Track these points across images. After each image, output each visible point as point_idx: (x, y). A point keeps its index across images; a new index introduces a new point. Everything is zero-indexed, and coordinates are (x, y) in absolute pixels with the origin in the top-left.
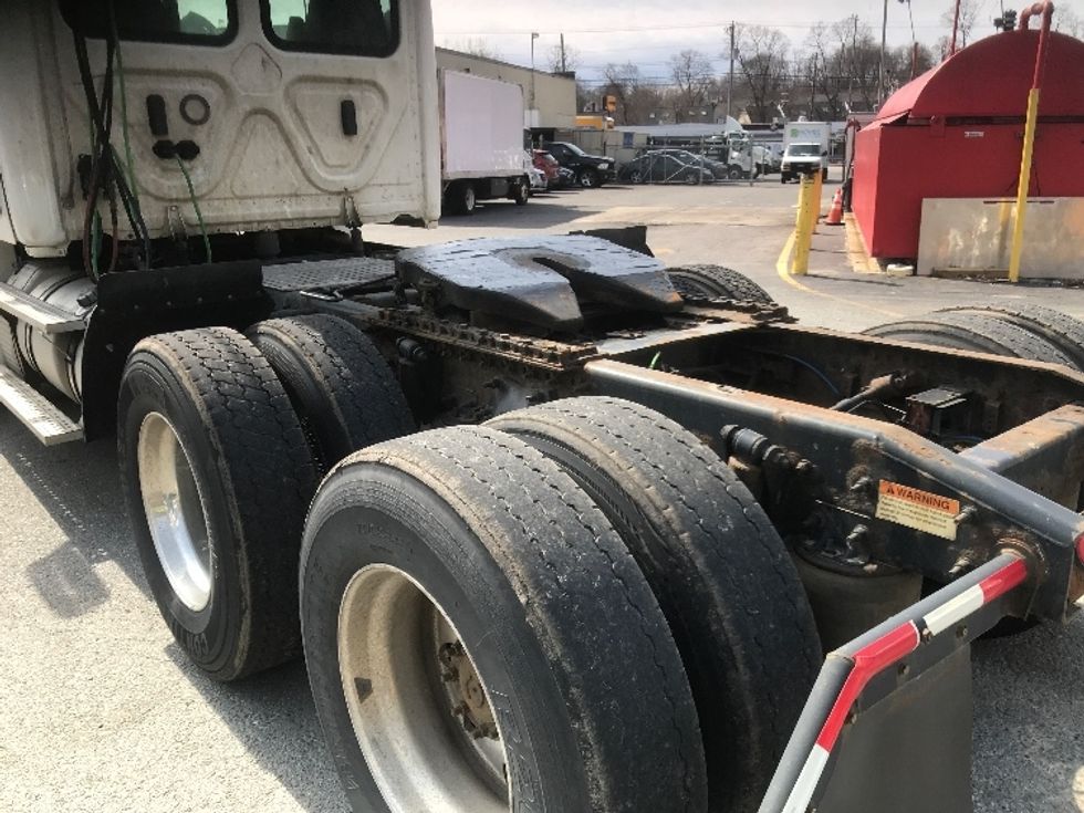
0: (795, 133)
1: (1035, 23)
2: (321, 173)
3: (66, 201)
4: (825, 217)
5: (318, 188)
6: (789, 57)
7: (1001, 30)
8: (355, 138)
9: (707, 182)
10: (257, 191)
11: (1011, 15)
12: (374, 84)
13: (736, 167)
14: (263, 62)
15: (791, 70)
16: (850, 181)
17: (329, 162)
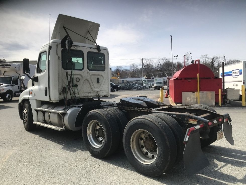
0: (156, 80)
1: (197, 63)
2: (94, 89)
3: (60, 94)
4: (165, 96)
5: (94, 91)
6: (154, 65)
7: (192, 63)
8: (99, 84)
9: (140, 90)
10: (85, 92)
11: (193, 61)
12: (102, 75)
13: (145, 87)
14: (87, 73)
15: (154, 67)
16: (169, 89)
17: (95, 87)
